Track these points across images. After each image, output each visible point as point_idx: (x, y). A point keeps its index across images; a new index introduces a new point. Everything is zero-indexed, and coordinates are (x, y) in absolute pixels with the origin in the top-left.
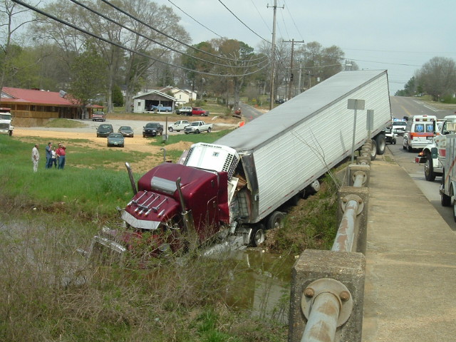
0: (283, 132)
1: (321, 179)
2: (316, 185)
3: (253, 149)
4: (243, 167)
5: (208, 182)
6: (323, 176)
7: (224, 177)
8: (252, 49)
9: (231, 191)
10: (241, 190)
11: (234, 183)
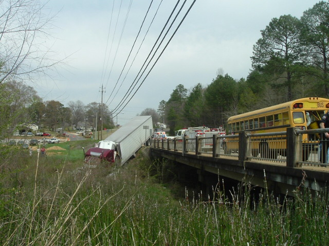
0: (126, 137)
1: (136, 152)
2: (135, 155)
3: (120, 142)
4: (117, 148)
5: (109, 153)
6: (137, 151)
7: (112, 152)
8: (63, 105)
9: (115, 156)
10: (117, 155)
11: (115, 153)
